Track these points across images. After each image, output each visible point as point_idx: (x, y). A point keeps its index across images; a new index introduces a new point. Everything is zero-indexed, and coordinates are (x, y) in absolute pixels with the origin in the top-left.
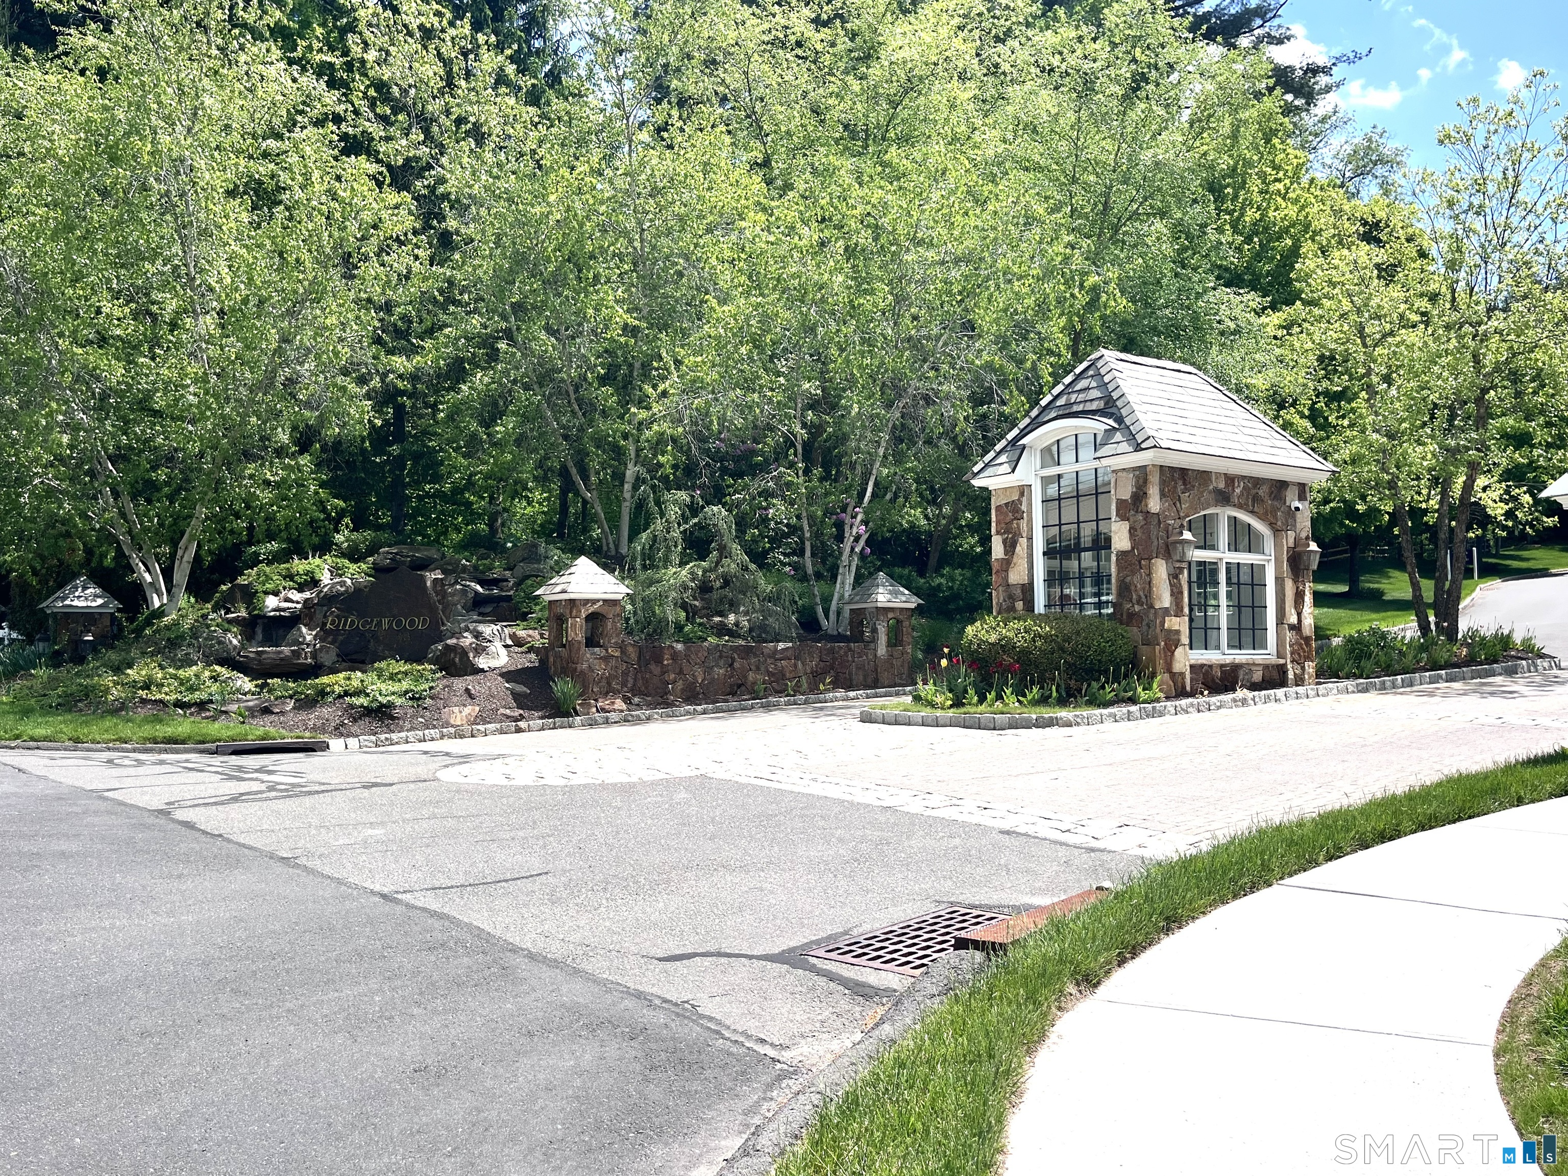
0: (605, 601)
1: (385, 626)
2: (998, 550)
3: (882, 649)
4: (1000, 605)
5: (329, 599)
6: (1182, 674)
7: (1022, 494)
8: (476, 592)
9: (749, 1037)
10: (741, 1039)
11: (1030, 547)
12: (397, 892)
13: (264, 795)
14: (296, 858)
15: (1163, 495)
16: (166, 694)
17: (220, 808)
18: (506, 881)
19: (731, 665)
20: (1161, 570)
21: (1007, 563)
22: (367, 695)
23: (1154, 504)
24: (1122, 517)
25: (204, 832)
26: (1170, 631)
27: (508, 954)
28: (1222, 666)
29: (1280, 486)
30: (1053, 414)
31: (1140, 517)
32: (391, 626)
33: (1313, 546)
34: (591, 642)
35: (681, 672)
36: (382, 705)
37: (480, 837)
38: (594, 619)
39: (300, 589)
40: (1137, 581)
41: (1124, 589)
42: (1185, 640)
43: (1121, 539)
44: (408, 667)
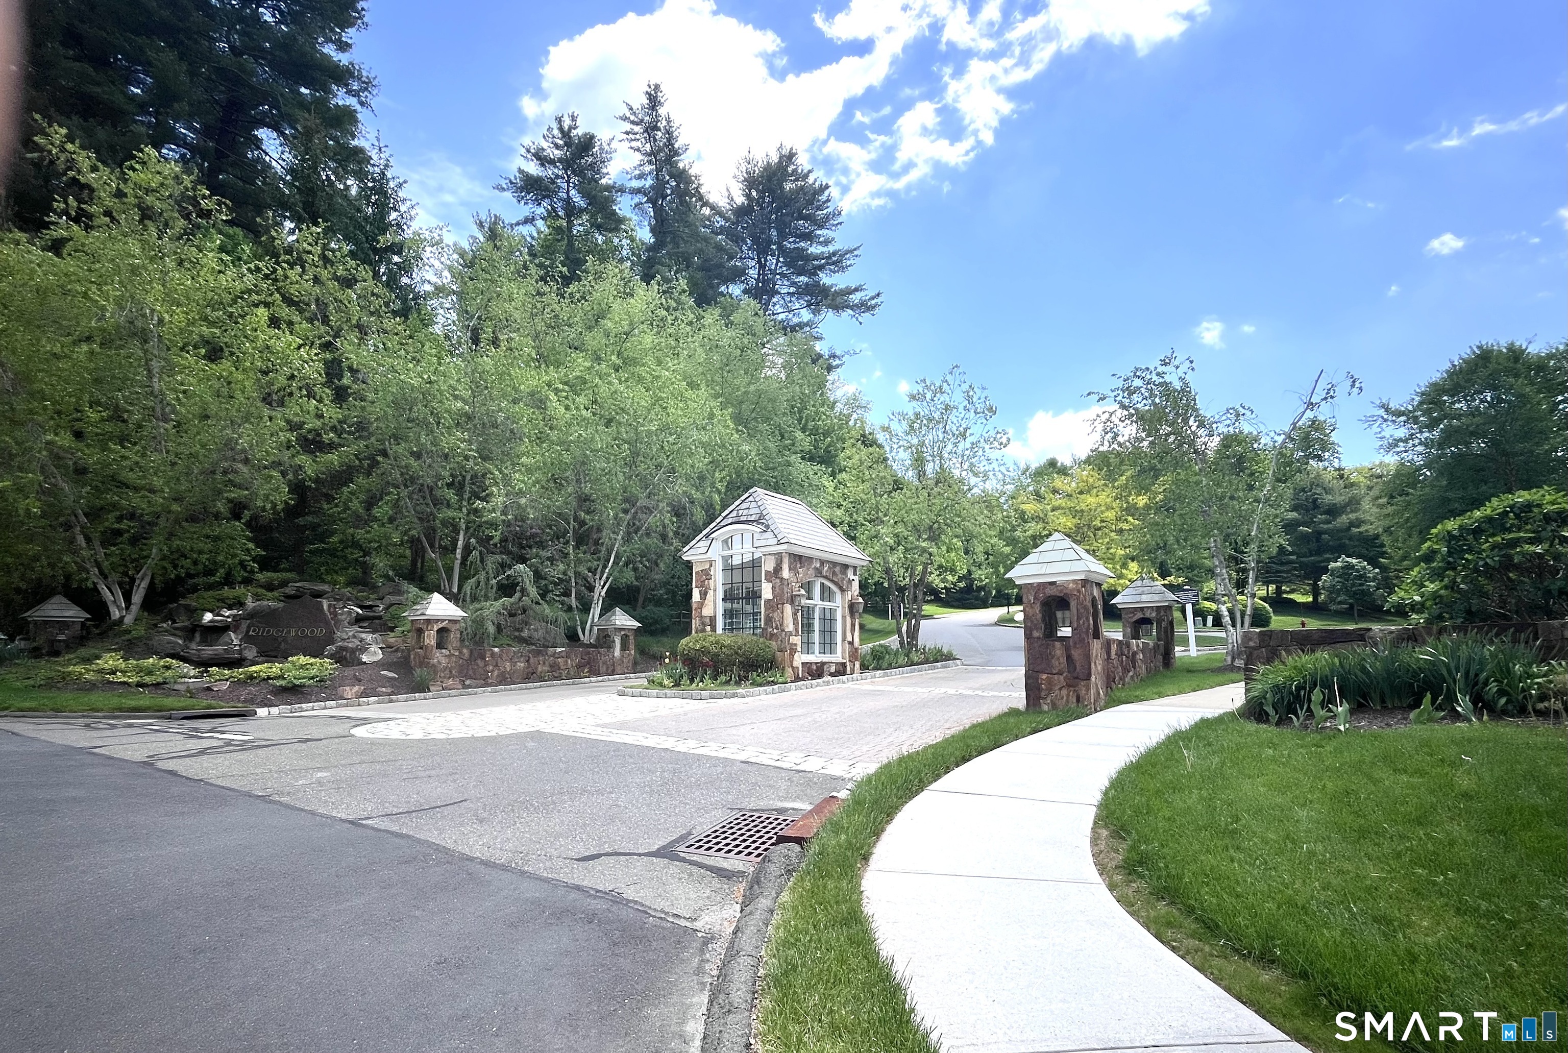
0: (449, 620)
1: (293, 634)
2: (696, 596)
3: (617, 652)
4: (697, 628)
5: (252, 615)
6: (798, 668)
7: (711, 566)
8: (358, 613)
9: (667, 913)
10: (663, 916)
11: (715, 595)
12: (360, 819)
13: (224, 749)
14: (269, 796)
15: (790, 569)
16: (129, 677)
17: (193, 759)
18: (439, 807)
19: (528, 661)
20: (788, 609)
21: (701, 605)
22: (285, 679)
23: (786, 573)
24: (769, 581)
25: (187, 778)
26: (792, 644)
27: (467, 863)
28: (816, 663)
29: (845, 567)
30: (730, 521)
31: (778, 581)
32: (297, 634)
33: (861, 600)
34: (440, 646)
35: (497, 665)
36: (295, 686)
37: (405, 776)
38: (442, 631)
39: (230, 609)
40: (776, 616)
41: (769, 620)
42: (799, 649)
43: (767, 591)
44: (313, 660)
